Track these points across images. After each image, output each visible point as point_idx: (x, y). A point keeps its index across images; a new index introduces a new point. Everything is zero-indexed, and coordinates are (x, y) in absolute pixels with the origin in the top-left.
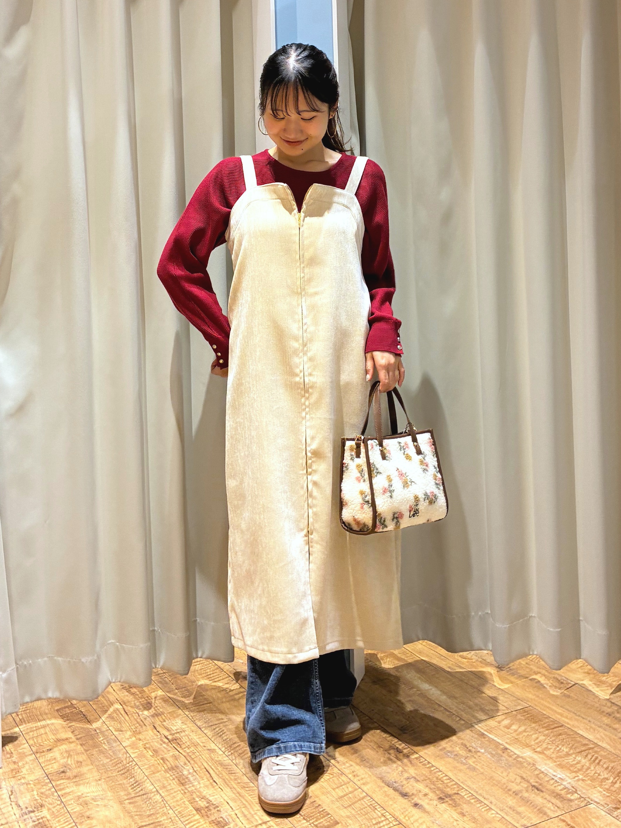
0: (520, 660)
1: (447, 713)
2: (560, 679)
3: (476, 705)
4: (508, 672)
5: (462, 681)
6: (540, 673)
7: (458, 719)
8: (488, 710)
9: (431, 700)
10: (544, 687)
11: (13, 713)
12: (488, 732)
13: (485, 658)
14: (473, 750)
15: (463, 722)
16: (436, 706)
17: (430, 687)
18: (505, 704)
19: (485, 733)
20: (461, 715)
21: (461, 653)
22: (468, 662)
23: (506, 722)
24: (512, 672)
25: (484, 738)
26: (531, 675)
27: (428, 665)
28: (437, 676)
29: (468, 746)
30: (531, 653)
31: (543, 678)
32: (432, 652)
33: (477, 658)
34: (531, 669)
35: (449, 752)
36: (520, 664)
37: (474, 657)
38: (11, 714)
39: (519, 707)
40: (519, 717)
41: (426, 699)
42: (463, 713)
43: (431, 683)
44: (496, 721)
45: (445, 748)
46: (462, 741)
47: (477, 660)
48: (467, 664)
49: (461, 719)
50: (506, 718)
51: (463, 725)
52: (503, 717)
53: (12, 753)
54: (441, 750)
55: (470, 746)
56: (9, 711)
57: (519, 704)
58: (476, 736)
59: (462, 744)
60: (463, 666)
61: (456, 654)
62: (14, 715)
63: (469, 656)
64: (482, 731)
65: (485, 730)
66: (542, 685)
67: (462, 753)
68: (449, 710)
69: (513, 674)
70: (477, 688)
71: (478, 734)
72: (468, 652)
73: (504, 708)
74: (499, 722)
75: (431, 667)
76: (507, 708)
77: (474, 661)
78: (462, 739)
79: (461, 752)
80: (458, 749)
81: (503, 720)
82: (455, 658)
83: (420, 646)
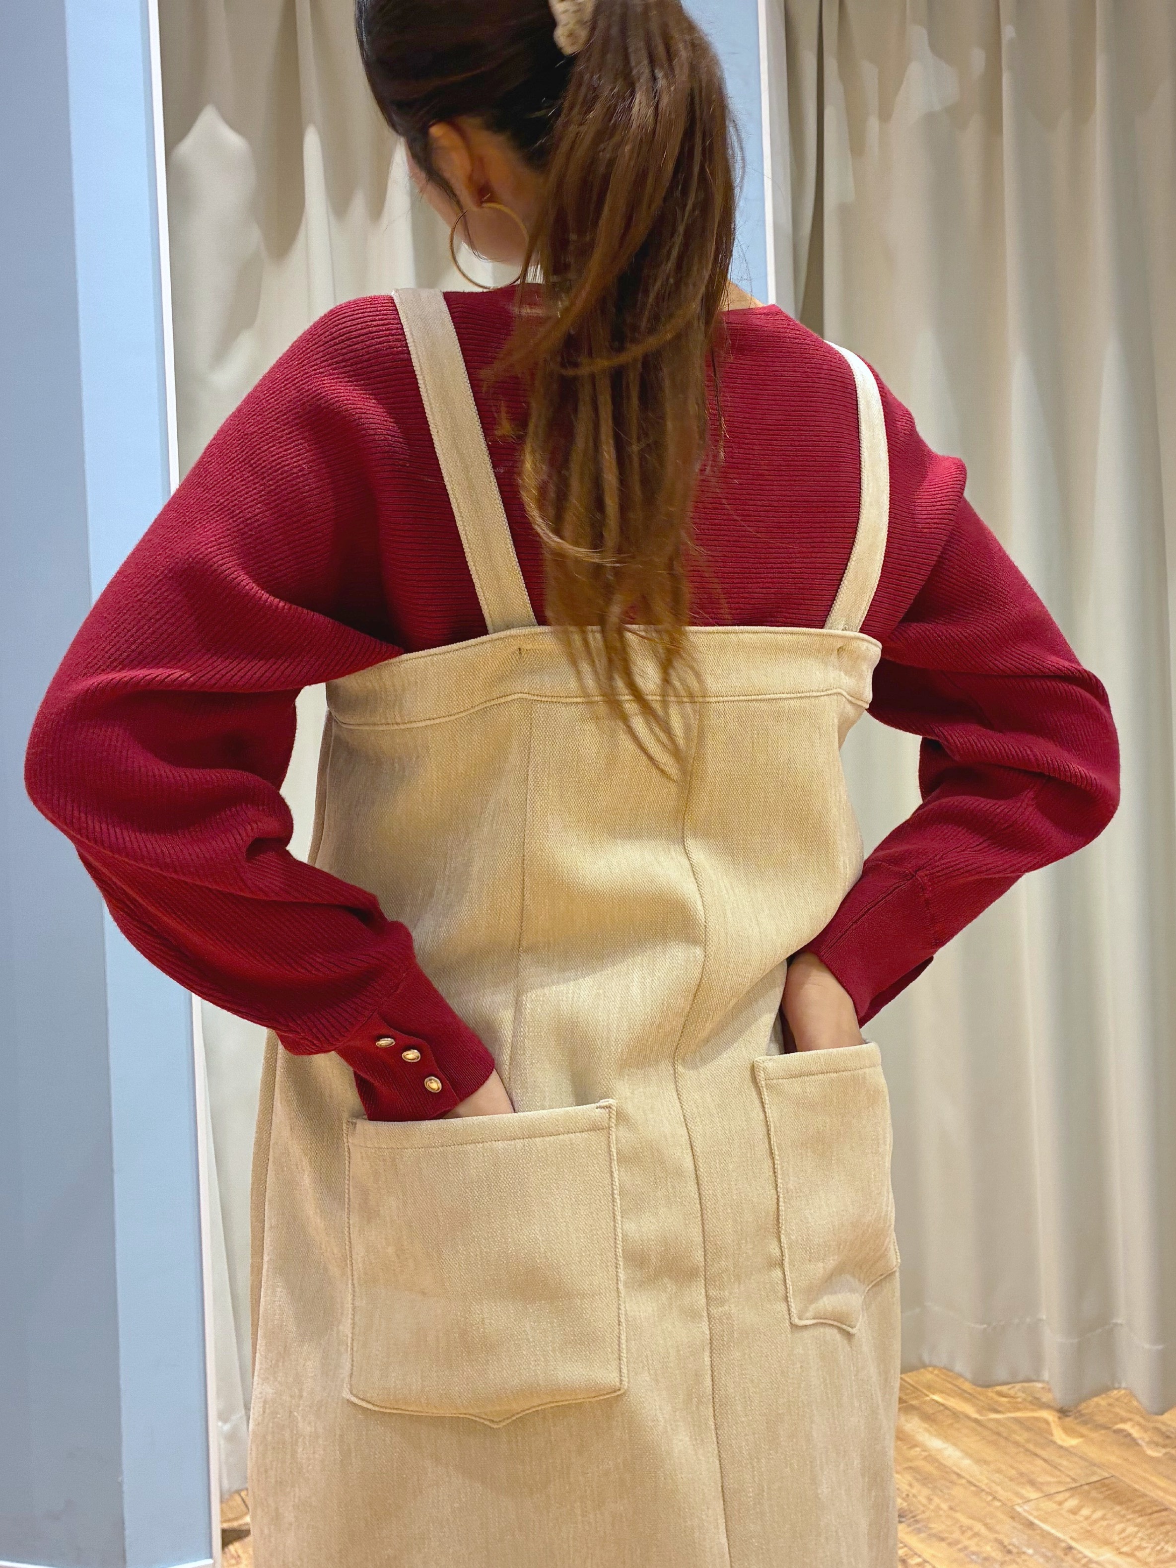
0: (1096, 1399)
1: (973, 1488)
2: (1164, 1428)
3: (1022, 1474)
4: (1076, 1418)
5: (998, 1434)
6: (1130, 1420)
7: (990, 1498)
8: (1042, 1484)
9: (945, 1466)
10: (1138, 1444)
11: (242, 1490)
12: (1040, 1520)
13: (1038, 1396)
14: (1015, 1550)
15: (998, 1504)
16: (954, 1477)
17: (945, 1445)
18: (1071, 1473)
19: (1036, 1522)
20: (996, 1492)
21: (998, 1388)
22: (1009, 1402)
23: (1072, 1503)
24: (1084, 1418)
25: (1034, 1530)
26: (1116, 1423)
27: (942, 1408)
28: (957, 1425)
29: (1006, 1543)
30: (1116, 1385)
31: (1137, 1428)
32: (950, 1386)
33: (1023, 1395)
34: (1117, 1414)
35: (974, 1553)
36: (1098, 1405)
37: (1020, 1394)
38: (238, 1492)
39: (1095, 1478)
40: (1094, 1494)
41: (936, 1464)
42: (998, 1488)
43: (946, 1438)
44: (1055, 1502)
45: (966, 1548)
46: (996, 1535)
47: (1025, 1400)
48: (1008, 1405)
49: (995, 1498)
50: (1071, 1496)
51: (997, 1508)
52: (1067, 1494)
53: (239, 1556)
54: (960, 1550)
55: (1010, 1544)
56: (236, 1487)
57: (1094, 1473)
58: (1020, 1527)
59: (996, 1540)
60: (1000, 1409)
61: (990, 1390)
62: (243, 1494)
63: (1012, 1392)
64: (1031, 1518)
65: (1035, 1517)
66: (1134, 1440)
67: (997, 1555)
68: (975, 1482)
69: (1085, 1423)
70: (1023, 1446)
71: (1023, 1524)
72: (1010, 1386)
73: (1068, 1480)
74: (1060, 1503)
75: (947, 1412)
76: (1074, 1480)
77: (1019, 1400)
78: (997, 1532)
79: (994, 1554)
80: (988, 1548)
81: (1066, 1500)
82: (987, 1397)
83: (929, 1376)
